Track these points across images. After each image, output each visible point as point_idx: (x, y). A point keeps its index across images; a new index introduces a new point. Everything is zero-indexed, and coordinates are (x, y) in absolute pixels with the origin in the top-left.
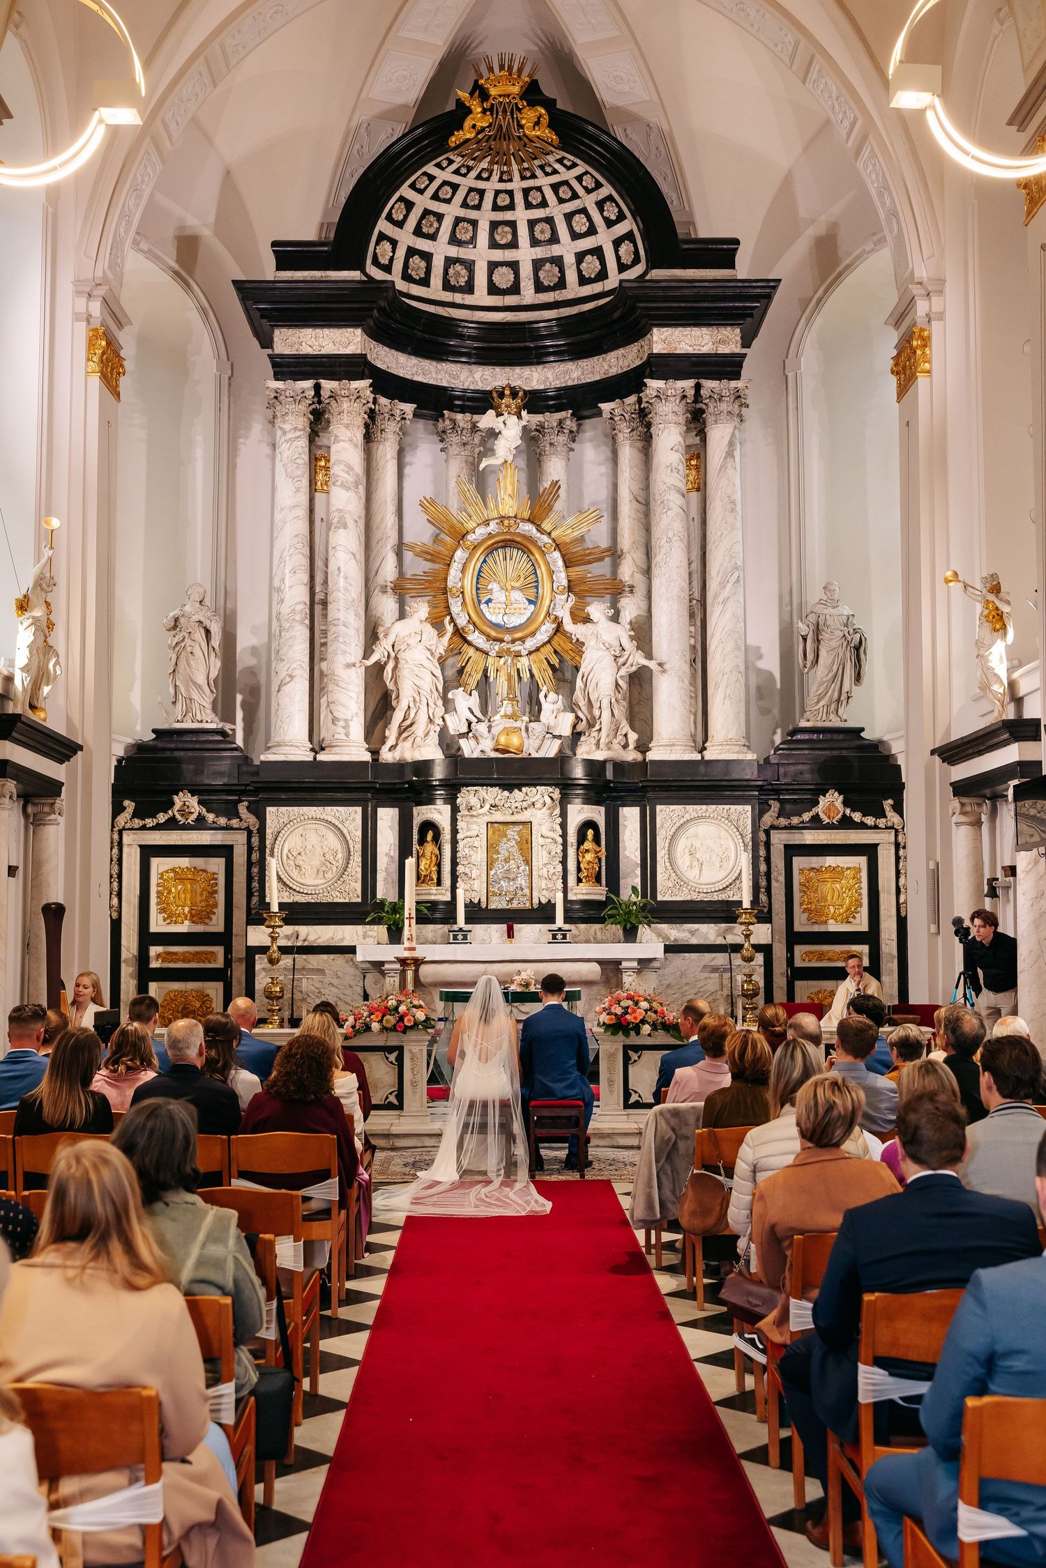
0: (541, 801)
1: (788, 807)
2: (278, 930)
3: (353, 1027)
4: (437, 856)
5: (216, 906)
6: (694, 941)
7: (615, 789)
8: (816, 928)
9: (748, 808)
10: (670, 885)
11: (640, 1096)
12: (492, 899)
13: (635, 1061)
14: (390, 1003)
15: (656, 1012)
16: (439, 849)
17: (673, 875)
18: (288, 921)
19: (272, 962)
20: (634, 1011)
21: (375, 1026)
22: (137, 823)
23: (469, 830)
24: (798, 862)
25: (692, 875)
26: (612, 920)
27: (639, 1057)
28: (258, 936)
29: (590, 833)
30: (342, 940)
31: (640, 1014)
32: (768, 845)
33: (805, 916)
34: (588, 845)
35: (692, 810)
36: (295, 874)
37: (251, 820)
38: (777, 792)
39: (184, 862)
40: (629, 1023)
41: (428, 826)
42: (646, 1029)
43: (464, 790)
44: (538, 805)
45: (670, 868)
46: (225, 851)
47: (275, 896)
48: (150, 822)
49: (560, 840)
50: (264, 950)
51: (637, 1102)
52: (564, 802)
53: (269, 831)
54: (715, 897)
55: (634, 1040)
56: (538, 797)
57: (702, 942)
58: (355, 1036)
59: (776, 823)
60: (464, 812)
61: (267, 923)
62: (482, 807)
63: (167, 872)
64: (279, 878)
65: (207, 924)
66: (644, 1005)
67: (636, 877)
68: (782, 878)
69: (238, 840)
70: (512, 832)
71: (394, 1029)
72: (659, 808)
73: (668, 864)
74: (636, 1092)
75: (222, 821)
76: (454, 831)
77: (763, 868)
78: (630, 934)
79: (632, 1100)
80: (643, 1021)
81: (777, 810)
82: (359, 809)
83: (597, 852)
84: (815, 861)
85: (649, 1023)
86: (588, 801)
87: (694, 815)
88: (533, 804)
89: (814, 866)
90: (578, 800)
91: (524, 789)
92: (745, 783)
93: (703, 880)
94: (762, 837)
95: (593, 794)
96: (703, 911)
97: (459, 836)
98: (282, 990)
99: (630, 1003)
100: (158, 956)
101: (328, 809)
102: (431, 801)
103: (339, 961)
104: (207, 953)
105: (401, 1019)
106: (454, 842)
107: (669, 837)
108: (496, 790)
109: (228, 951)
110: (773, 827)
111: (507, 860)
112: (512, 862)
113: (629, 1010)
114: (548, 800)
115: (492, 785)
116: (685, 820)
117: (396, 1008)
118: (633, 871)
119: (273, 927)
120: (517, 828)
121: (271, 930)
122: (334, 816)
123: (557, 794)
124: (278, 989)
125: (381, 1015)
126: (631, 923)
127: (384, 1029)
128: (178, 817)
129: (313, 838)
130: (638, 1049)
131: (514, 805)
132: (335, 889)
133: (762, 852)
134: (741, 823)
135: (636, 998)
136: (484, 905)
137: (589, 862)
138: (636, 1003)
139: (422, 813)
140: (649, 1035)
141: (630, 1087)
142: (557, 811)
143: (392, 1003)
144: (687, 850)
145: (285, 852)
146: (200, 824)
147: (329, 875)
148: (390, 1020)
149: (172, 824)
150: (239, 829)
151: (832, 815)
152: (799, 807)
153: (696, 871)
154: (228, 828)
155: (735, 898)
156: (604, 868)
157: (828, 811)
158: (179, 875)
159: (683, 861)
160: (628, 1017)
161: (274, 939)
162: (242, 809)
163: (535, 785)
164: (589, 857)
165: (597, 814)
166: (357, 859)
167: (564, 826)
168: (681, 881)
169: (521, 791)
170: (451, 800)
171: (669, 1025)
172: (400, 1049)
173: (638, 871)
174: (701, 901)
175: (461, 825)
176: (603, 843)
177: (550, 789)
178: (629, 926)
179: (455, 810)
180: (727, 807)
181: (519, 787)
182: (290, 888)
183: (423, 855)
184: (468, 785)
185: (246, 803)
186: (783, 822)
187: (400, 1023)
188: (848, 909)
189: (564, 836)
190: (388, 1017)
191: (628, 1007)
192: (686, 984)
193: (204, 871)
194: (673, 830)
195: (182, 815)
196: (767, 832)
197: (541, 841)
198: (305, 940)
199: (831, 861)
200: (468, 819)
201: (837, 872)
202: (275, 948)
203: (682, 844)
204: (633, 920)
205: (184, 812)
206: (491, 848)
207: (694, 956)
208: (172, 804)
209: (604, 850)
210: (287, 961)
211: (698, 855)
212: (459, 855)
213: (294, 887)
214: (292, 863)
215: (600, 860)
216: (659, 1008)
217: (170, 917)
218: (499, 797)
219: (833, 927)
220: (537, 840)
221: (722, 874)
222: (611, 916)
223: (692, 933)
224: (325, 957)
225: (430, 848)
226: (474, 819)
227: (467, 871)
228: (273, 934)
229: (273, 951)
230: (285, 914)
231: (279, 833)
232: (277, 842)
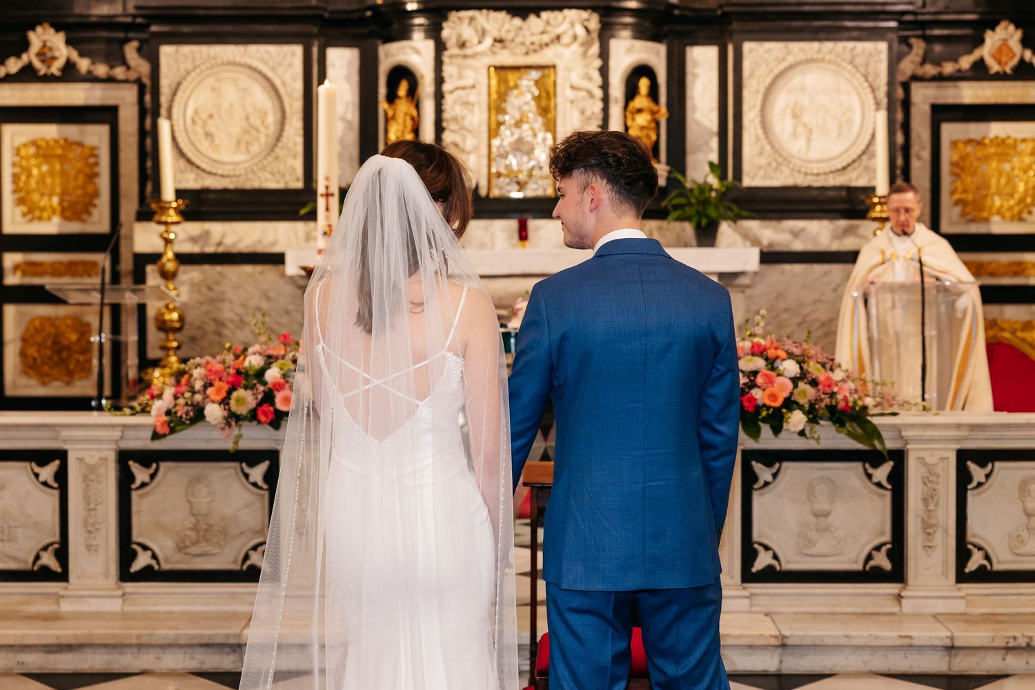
0: (571, 33)
1: (938, 48)
2: (173, 228)
3: (168, 413)
4: (413, 118)
5: (96, 194)
6: (798, 246)
7: (682, 19)
8: (974, 229)
9: (882, 46)
10: (763, 162)
11: (775, 557)
12: (495, 181)
13: (766, 484)
14: (246, 364)
15: (814, 383)
16: (417, 107)
17: (768, 147)
18: (189, 215)
19: (167, 276)
20: (770, 381)
21: (214, 412)
23: (460, 77)
24: (950, 131)
25: (795, 147)
26: (678, 213)
27: (775, 476)
28: (145, 238)
29: (644, 84)
30: (274, 243)
31: (783, 387)
32: (906, 104)
33: (957, 210)
34: (641, 101)
35: (799, 49)
36: (204, 146)
37: (141, 67)
38: (923, 25)
39: (49, 131)
40: (758, 409)
41: (402, 73)
42: (797, 419)
43: (454, 16)
44: (566, 39)
45: (762, 136)
46: (106, 114)
47: (172, 178)
49: (599, 93)
50: (155, 258)
51: (770, 568)
52: (605, 34)
53: (165, 83)
54: (833, 181)
55: (767, 440)
56: (565, 26)
57: (809, 247)
58: (173, 431)
59: (920, 72)
60: (452, 50)
61: (157, 218)
62: (480, 42)
63: (25, 145)
64: (180, 153)
65: (83, 221)
66: (790, 367)
67: (711, 150)
68: (926, 154)
69: (126, 99)
70: (527, 82)
71: (253, 416)
72: (747, 46)
73: (760, 132)
74: (767, 548)
75: (101, 70)
76: (439, 80)
77: (900, 138)
78: (706, 235)
79: (759, 565)
80: (790, 404)
81: (921, 52)
82: (297, 51)
83: (653, 113)
84: (974, 130)
85: (801, 407)
86: (641, 33)
87: (801, 57)
88: (558, 38)
89: (972, 136)
90: (626, 33)
91: (544, 15)
92: (878, 8)
93: (813, 155)
94: (900, 93)
95: (647, 24)
96: (813, 201)
97: (446, 87)
98: (181, 319)
99: (759, 363)
100: (16, 268)
101: (253, 49)
102: (404, 34)
103: (267, 273)
104: (84, 263)
105: (269, 397)
106: (439, 97)
107: (762, 91)
108: (502, 16)
109: (115, 260)
110: (915, 78)
111: (518, 124)
112: (525, 126)
113: (759, 380)
114: (580, 31)
115: (496, 9)
116: (786, 64)
117: (260, 374)
118: (707, 143)
119: (166, 223)
120: (535, 75)
121: (162, 228)
122: (262, 60)
123: (594, 22)
124: (175, 316)
125: (226, 387)
126: (708, 217)
127: (233, 418)
128: (37, 64)
129: (230, 93)
130: (773, 458)
131: (529, 40)
132: (264, 168)
133: (899, 116)
134: (871, 69)
135: (771, 353)
136: (483, 192)
137: (642, 128)
138: (771, 363)
139: (392, 54)
140: (802, 433)
141: (756, 536)
142: (595, 49)
143: (254, 361)
144: (789, 111)
145: (190, 112)
146: (69, 74)
147: (255, 148)
148: (245, 399)
149: (28, 75)
150: (126, 81)
151: (1004, 59)
152: (953, 48)
153: (802, 142)
154: (110, 80)
155: (861, 182)
156: (663, 137)
157: (997, 55)
158: (43, 152)
159: (782, 126)
160: (757, 394)
161: (168, 242)
162: (131, 51)
163: (560, 9)
164: (642, 119)
165: (655, 55)
166: (295, 124)
167: (604, 71)
168: (781, 158)
169: (538, 16)
170: (434, 32)
171: (843, 412)
172: (273, 457)
173: (715, 143)
174: (809, 188)
175: (449, 70)
176: (663, 98)
177: (584, 14)
178: (704, 222)
179: (440, 47)
180: (850, 45)
181: (537, 11)
182: (198, 167)
183: (394, 118)
184: (458, 9)
185: (135, 44)
186: (930, 70)
187: (265, 407)
188: (1022, 201)
189: (605, 86)
190: (240, 392)
191: (755, 373)
192: (786, 310)
193: (80, 144)
194: (769, 80)
195: (43, 61)
196: (906, 86)
197: (570, 94)
198: (219, 244)
199: (998, 129)
200: (460, 61)
201: (1005, 148)
202: (170, 255)
203: (781, 101)
204: (712, 212)
205: (45, 55)
206: (497, 106)
207: (798, 268)
208: (25, 46)
209: (663, 109)
210: (191, 274)
211: (806, 118)
212: (446, 116)
213: (203, 166)
214: (199, 129)
215: (658, 124)
216: (821, 375)
217: (32, 212)
218: (507, 27)
219: (999, 226)
220: (564, 94)
221: (841, 147)
222: (676, 207)
223: (796, 234)
224: (248, 269)
225: (403, 107)
226: (469, 61)
227: (458, 139)
228: (165, 235)
229: (169, 260)
230: (187, 206)
231: (179, 84)
232: (177, 98)
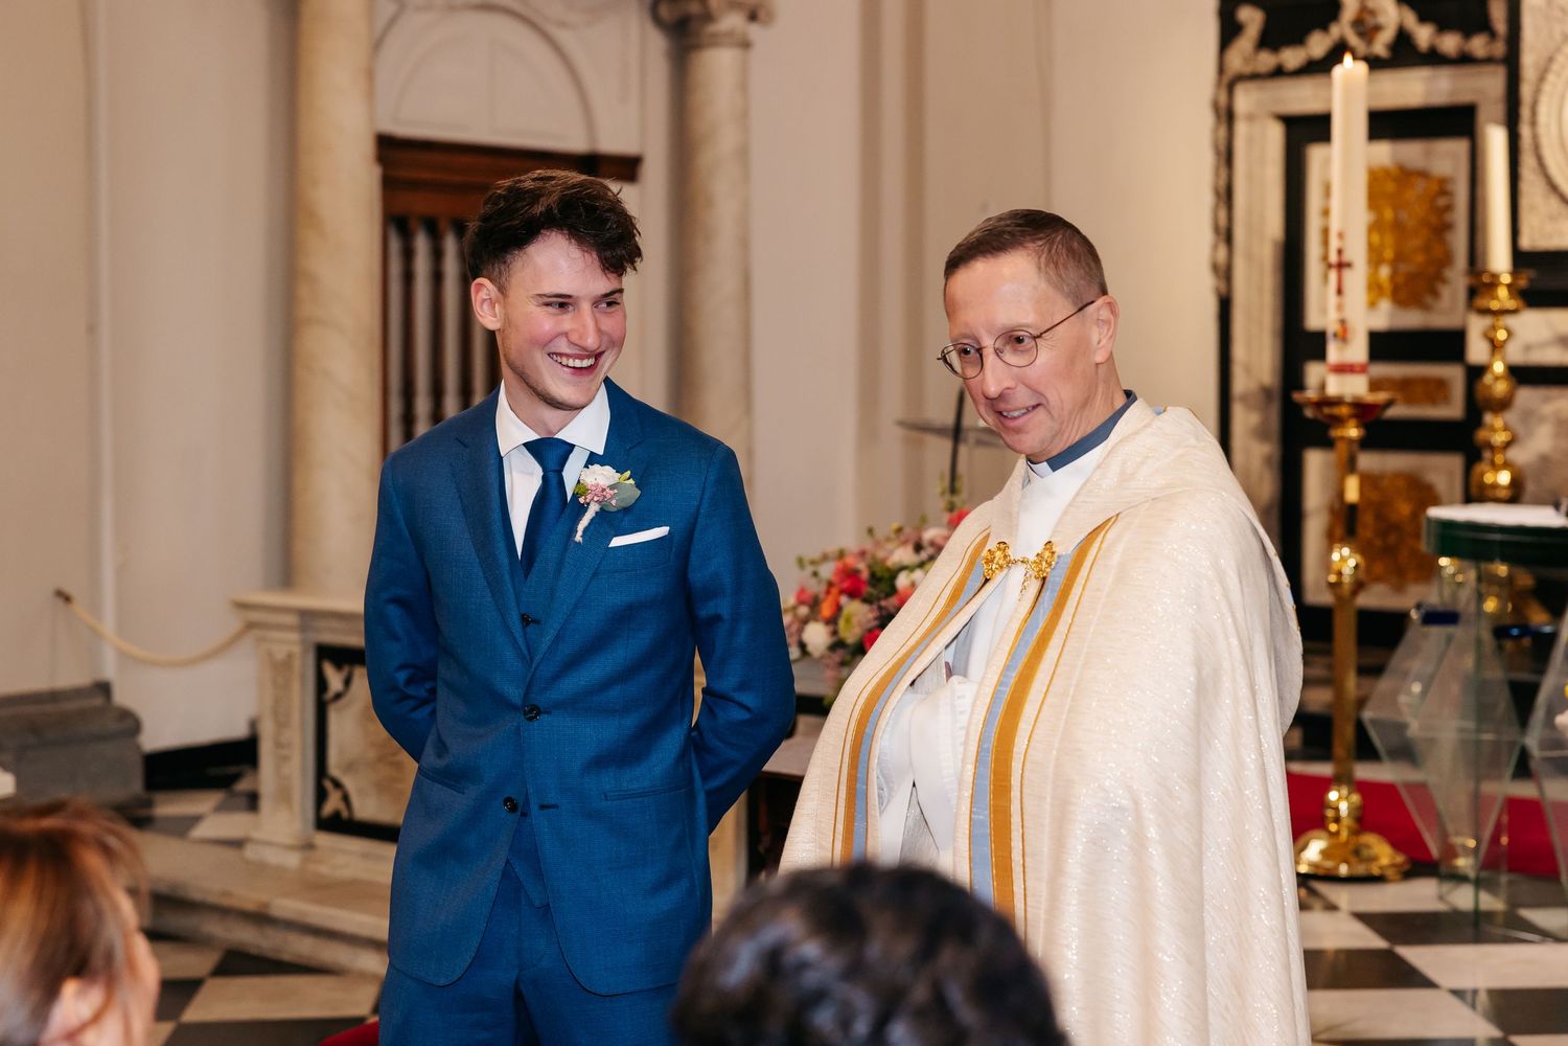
5: (1447, 259)
19: (1491, 406)
22: (1266, 60)
39: (1379, 154)
47: (1506, 232)
48: (1292, 57)
53: (1530, 62)
61: (1477, 302)
64: (1551, 185)
65: (1425, 307)
69: (1487, 86)
75: (1450, 43)
104: (1425, 381)
119: (1493, 312)
124: (1503, 477)
128: (1352, 38)
146: (1402, 53)
150: (1489, 60)
154: (1464, 59)
161: (1496, 347)
162: (1497, 5)
193: (1423, 174)
195: (1361, 33)
202: (1499, 367)
205: (1365, 24)
208: (1334, 10)
228: (1491, 335)
229: (1497, 378)
230: (1531, 280)
231: (1551, 60)
232: (1547, 88)
